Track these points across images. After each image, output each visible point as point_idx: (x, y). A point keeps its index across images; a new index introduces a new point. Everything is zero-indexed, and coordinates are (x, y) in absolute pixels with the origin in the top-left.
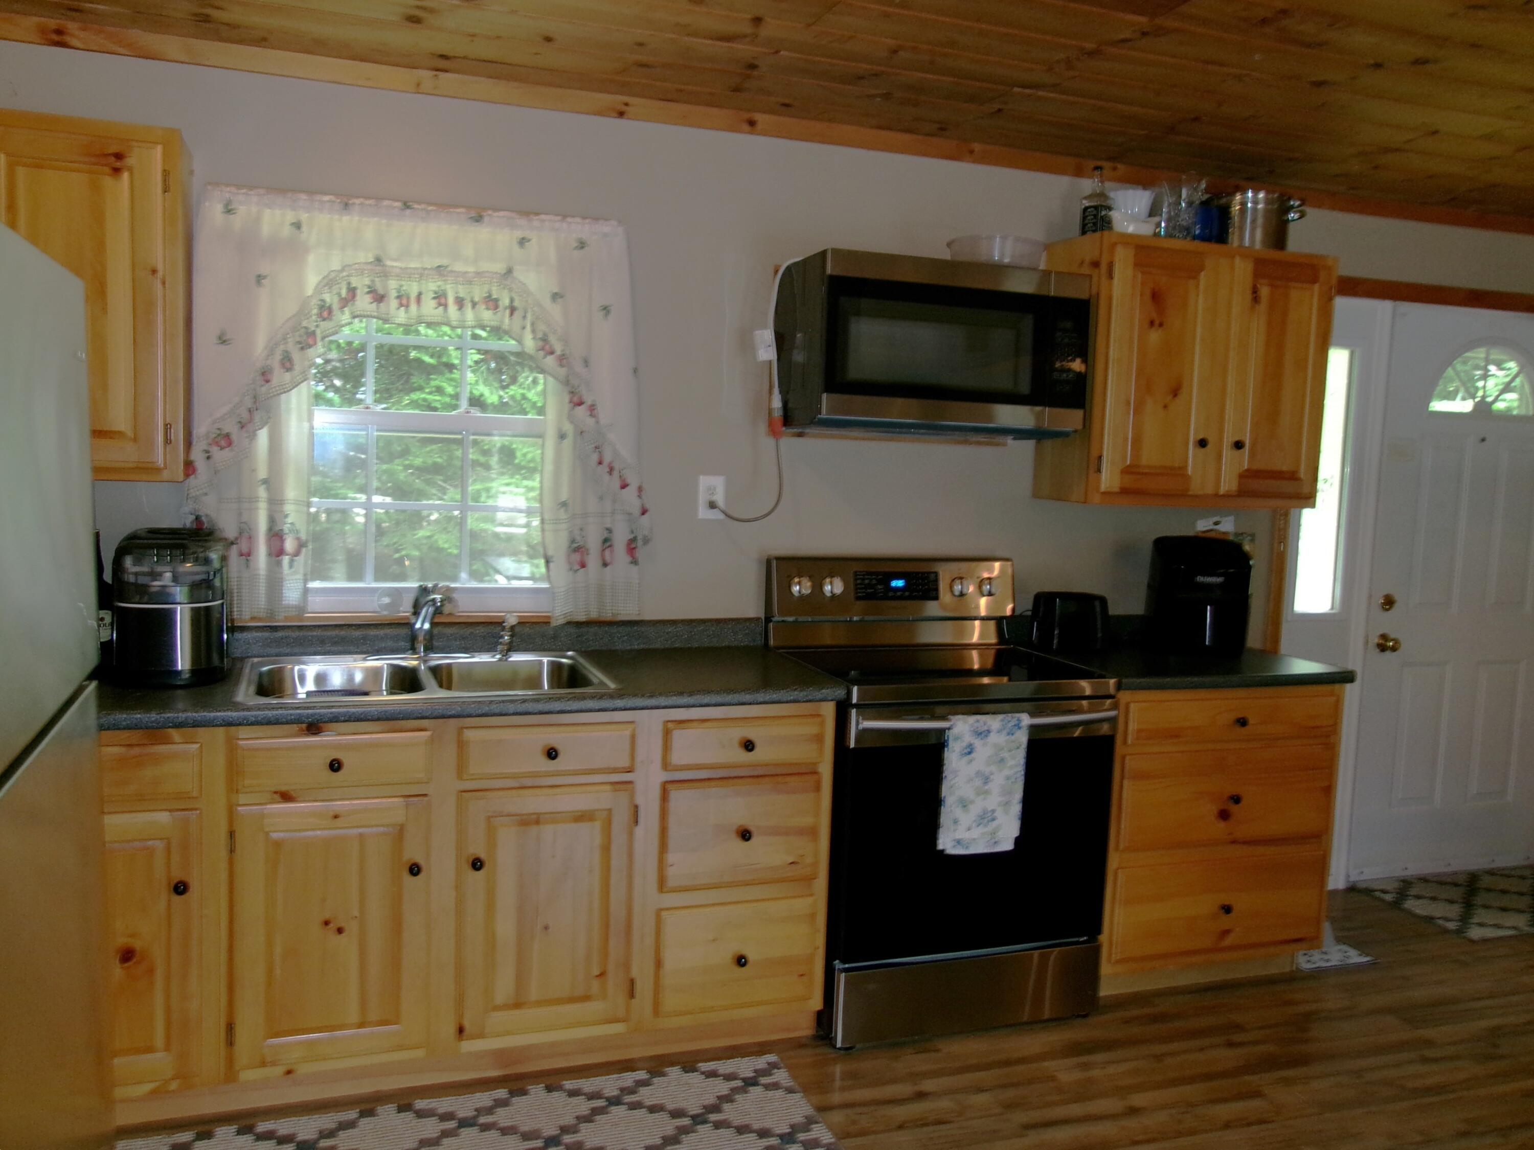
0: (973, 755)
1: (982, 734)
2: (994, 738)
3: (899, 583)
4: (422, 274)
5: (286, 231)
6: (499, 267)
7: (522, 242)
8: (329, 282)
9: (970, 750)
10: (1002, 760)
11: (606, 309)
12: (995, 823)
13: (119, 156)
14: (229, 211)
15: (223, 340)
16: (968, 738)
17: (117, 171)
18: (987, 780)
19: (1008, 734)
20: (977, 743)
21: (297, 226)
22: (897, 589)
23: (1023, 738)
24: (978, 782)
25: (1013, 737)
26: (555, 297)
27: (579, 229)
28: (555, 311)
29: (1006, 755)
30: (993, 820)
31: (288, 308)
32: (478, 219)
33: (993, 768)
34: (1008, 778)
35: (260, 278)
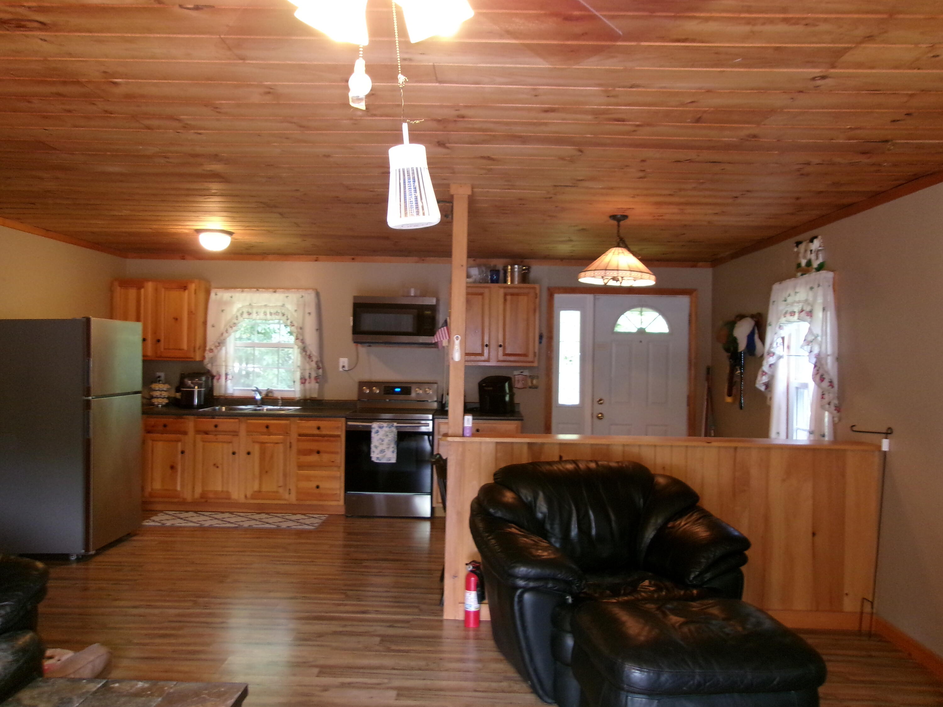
0: (379, 433)
1: (381, 427)
2: (385, 429)
3: (398, 390)
4: (261, 307)
5: (229, 299)
6: (280, 304)
7: (287, 297)
8: (238, 310)
9: (377, 432)
10: (387, 435)
11: (309, 313)
12: (384, 453)
13: (185, 287)
14: (216, 295)
15: (213, 326)
16: (377, 428)
17: (185, 290)
18: (383, 441)
19: (389, 428)
20: (379, 430)
21: (231, 297)
22: (397, 392)
23: (395, 430)
24: (380, 441)
25: (390, 429)
26: (296, 311)
27: (302, 293)
28: (295, 314)
29: (388, 434)
30: (384, 452)
31: (229, 317)
32: (275, 292)
33: (384, 437)
34: (389, 440)
35: (223, 311)
